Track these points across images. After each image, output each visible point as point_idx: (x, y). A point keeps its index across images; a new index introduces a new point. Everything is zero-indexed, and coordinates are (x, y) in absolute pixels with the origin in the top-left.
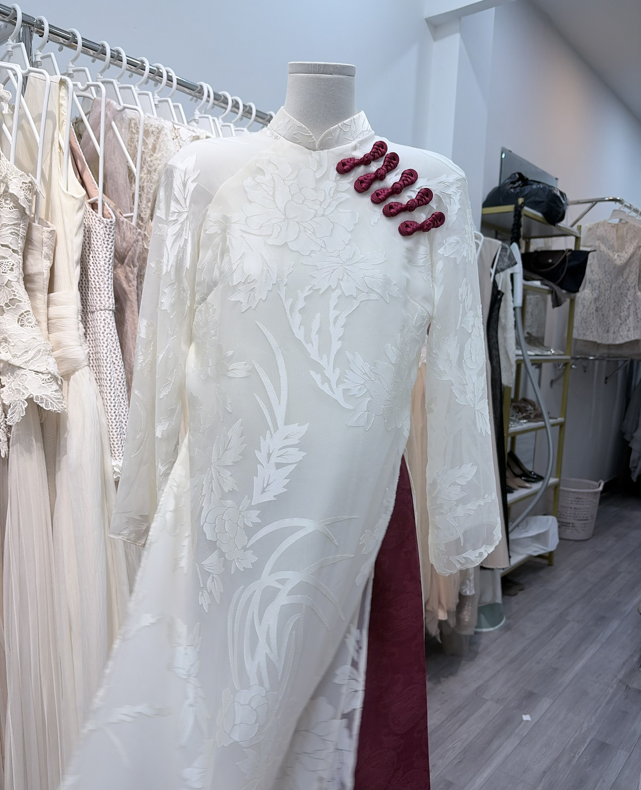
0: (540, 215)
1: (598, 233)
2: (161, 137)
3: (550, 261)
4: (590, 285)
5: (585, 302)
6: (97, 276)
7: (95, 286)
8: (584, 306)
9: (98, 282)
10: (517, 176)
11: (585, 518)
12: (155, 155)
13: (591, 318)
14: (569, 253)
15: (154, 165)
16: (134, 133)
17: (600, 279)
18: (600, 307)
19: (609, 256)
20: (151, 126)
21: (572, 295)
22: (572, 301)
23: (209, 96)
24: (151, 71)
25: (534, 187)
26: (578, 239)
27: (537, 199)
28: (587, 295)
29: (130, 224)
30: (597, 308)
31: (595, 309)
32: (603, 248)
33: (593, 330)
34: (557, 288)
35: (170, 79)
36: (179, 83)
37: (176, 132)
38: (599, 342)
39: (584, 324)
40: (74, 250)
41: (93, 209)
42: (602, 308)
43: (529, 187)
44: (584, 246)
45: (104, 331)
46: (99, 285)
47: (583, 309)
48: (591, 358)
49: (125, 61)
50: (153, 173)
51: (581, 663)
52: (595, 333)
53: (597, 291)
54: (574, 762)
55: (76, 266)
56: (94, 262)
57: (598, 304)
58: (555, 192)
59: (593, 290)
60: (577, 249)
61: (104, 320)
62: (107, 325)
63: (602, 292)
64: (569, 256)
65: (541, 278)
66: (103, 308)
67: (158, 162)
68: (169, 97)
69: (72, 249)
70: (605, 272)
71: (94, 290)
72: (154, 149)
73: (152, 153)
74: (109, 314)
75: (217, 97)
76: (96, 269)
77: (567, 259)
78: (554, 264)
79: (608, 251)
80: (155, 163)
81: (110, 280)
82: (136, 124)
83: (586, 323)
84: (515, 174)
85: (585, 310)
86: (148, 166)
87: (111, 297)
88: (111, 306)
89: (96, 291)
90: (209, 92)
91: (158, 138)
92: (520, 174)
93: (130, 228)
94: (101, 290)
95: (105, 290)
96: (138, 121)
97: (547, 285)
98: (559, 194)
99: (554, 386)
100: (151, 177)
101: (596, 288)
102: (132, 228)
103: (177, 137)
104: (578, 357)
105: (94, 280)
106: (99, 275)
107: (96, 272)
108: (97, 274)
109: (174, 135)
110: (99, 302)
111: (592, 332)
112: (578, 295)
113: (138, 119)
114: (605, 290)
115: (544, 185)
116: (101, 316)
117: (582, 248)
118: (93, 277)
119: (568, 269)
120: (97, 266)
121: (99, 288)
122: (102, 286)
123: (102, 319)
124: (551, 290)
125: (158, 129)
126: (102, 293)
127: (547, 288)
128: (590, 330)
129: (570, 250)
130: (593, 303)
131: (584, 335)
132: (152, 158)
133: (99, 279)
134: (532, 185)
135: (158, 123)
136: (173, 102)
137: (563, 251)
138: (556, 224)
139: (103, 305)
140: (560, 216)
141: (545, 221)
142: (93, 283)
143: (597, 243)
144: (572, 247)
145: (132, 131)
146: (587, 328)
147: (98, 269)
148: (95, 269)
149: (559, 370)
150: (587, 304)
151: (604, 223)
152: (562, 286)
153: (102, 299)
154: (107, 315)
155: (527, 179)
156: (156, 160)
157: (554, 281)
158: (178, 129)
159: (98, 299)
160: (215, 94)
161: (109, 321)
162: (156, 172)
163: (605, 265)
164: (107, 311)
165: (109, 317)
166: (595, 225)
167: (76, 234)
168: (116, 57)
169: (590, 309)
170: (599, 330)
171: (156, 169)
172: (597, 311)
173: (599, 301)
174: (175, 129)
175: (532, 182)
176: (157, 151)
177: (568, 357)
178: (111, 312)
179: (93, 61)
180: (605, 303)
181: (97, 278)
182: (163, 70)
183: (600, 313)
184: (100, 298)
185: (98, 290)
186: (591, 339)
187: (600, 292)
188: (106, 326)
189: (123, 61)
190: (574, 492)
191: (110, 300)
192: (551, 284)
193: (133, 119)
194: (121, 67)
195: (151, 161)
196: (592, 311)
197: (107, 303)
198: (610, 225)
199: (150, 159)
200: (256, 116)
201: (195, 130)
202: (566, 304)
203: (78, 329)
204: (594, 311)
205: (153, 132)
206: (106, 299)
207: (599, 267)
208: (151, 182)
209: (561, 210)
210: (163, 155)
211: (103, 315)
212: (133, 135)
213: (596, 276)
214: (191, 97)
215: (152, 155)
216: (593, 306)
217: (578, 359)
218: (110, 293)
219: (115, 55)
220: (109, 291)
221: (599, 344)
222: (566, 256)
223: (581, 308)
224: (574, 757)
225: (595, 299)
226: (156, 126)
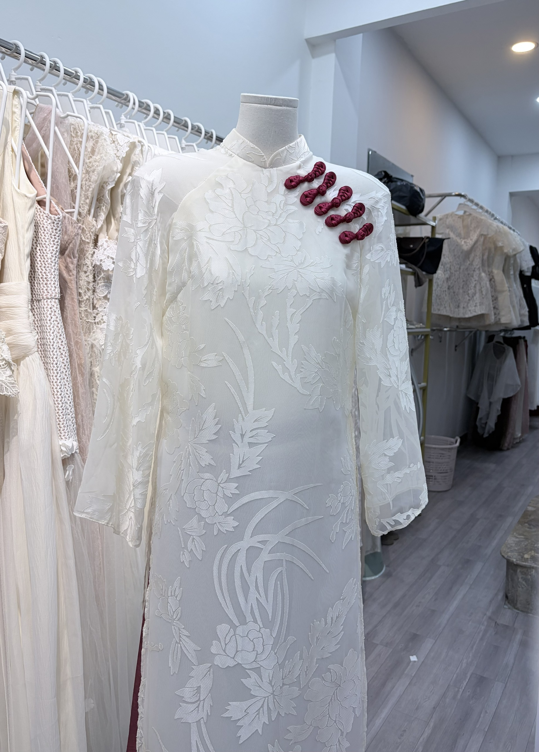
0: (404, 207)
1: (447, 223)
2: (100, 141)
3: (412, 246)
4: (443, 267)
5: (439, 281)
6: (44, 267)
7: (42, 276)
8: (438, 285)
9: (45, 273)
10: (383, 173)
11: (445, 471)
12: (94, 157)
13: (444, 295)
14: (427, 240)
15: (93, 166)
16: (73, 137)
17: (450, 262)
18: (451, 286)
19: (457, 242)
20: (91, 131)
21: (431, 275)
22: (431, 281)
23: (134, 104)
24: (85, 81)
25: (399, 183)
26: (433, 228)
27: (402, 194)
28: (440, 275)
29: (72, 219)
30: (449, 286)
31: (447, 287)
32: (452, 235)
33: (446, 305)
34: (418, 271)
35: (101, 88)
36: (111, 92)
37: (113, 137)
38: (451, 315)
39: (438, 300)
40: (26, 244)
41: (40, 205)
42: (453, 286)
43: (394, 183)
44: (439, 234)
45: (50, 318)
46: (46, 275)
47: (437, 288)
48: (445, 329)
49: (62, 71)
50: (91, 173)
51: (455, 603)
52: (448, 308)
53: (449, 272)
54: (459, 697)
55: (27, 259)
56: (41, 255)
57: (449, 283)
58: (416, 188)
59: (445, 271)
60: (433, 237)
61: (51, 308)
62: (53, 312)
63: (452, 273)
64: (427, 242)
65: (405, 262)
66: (50, 297)
67: (97, 164)
68: (100, 104)
69: (24, 243)
70: (455, 256)
71: (41, 280)
72: (93, 152)
73: (91, 155)
74: (55, 302)
75: (141, 104)
76: (44, 261)
77: (426, 246)
78: (416, 249)
79: (456, 238)
80: (94, 164)
81: (56, 271)
82: (75, 129)
83: (440, 299)
84: (381, 172)
85: (439, 288)
86: (87, 166)
87: (57, 287)
88: (57, 295)
89: (43, 280)
90: (134, 100)
91: (97, 142)
92: (385, 172)
93: (72, 223)
94: (48, 281)
95: (51, 280)
96: (77, 127)
97: (411, 268)
98: (418, 190)
99: (414, 354)
100: (89, 176)
101: (448, 269)
102: (73, 223)
103: (114, 142)
104: (435, 328)
105: (41, 271)
106: (46, 266)
107: (43, 263)
108: (44, 265)
109: (112, 140)
110: (46, 291)
111: (445, 307)
112: (435, 276)
113: (77, 125)
114: (455, 271)
115: (407, 183)
116: (48, 305)
117: (438, 236)
118: (40, 268)
119: (427, 253)
120: (44, 258)
121: (46, 278)
122: (49, 276)
123: (49, 307)
124: (414, 272)
125: (97, 134)
126: (49, 283)
127: (410, 270)
128: (444, 306)
129: (428, 238)
130: (445, 282)
131: (439, 310)
132: (91, 160)
133: (46, 270)
134: (396, 182)
135: (97, 129)
136: (104, 109)
137: (421, 239)
138: (417, 217)
139: (49, 294)
140: (420, 209)
141: (407, 212)
142: (40, 274)
143: (447, 231)
144: (429, 235)
145: (71, 135)
146: (441, 304)
147: (45, 261)
148: (42, 261)
149: (418, 340)
150: (440, 283)
151: (452, 215)
152: (422, 268)
153: (49, 289)
154: (53, 303)
155: (391, 176)
156: (95, 161)
157: (416, 265)
158: (115, 135)
159: (45, 289)
160: (139, 102)
161: (55, 309)
162: (95, 172)
163: (454, 250)
164: (54, 300)
165: (55, 306)
166: (445, 215)
167: (27, 230)
168: (55, 68)
169: (443, 287)
170: (451, 305)
171: (95, 170)
172: (449, 289)
173: (450, 281)
174: (112, 134)
175: (395, 180)
176: (96, 154)
177: (429, 330)
178: (57, 301)
179: (32, 70)
180: (455, 282)
181: (44, 269)
182: (96, 80)
183: (451, 290)
184: (47, 288)
185: (45, 280)
186: (445, 313)
187: (450, 273)
188: (53, 314)
189: (61, 71)
190: (435, 448)
191: (57, 290)
192: (413, 266)
193: (73, 125)
194: (58, 76)
195: (90, 162)
196: (444, 289)
197: (54, 292)
198: (457, 216)
199: (89, 161)
200: (175, 122)
201: (130, 135)
202: (426, 285)
203: (29, 316)
204: (447, 289)
205: (92, 137)
206: (53, 289)
207: (450, 252)
208: (90, 181)
209: (422, 204)
210: (101, 157)
211: (50, 304)
212: (72, 138)
213: (447, 259)
214: (117, 103)
215: (91, 157)
216: (445, 285)
217: (434, 330)
218: (56, 283)
219: (52, 64)
220: (55, 281)
221: (450, 318)
222: (424, 243)
223: (436, 287)
224: (458, 691)
225: (447, 279)
226: (96, 132)
